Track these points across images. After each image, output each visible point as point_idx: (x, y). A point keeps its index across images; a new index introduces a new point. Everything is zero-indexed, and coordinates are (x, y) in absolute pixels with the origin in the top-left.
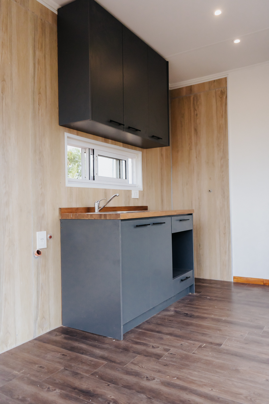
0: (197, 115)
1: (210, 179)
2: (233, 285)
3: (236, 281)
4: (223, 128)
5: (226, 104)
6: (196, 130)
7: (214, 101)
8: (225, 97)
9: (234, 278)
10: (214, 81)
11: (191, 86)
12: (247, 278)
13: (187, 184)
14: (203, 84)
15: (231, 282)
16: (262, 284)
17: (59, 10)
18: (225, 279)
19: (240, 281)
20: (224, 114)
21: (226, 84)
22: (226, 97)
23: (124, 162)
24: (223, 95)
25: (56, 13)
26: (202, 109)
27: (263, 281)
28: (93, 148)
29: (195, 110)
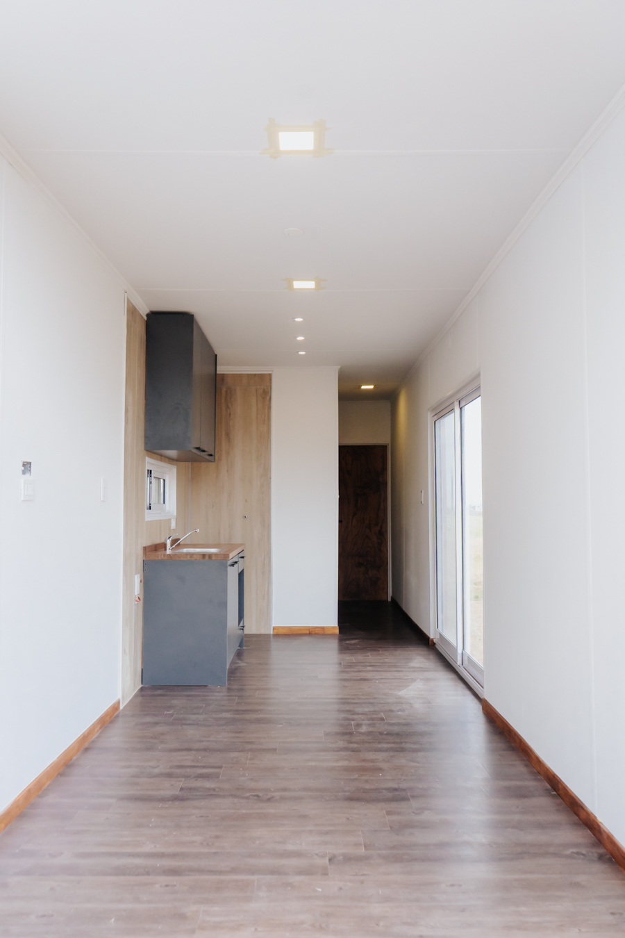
0: (230, 414)
1: (246, 501)
2: (272, 636)
3: (276, 632)
4: (265, 438)
5: (270, 408)
6: (228, 435)
7: (254, 400)
8: (268, 398)
9: (274, 628)
10: (255, 375)
11: (223, 374)
12: (289, 628)
13: (213, 506)
14: (240, 376)
15: (270, 634)
16: (308, 632)
17: (148, 315)
18: (263, 631)
19: (281, 632)
20: (267, 420)
21: (271, 383)
22: (270, 399)
23: (162, 480)
24: (265, 395)
25: (146, 318)
26: (238, 408)
27: (309, 628)
28: (150, 469)
29: (227, 407)
